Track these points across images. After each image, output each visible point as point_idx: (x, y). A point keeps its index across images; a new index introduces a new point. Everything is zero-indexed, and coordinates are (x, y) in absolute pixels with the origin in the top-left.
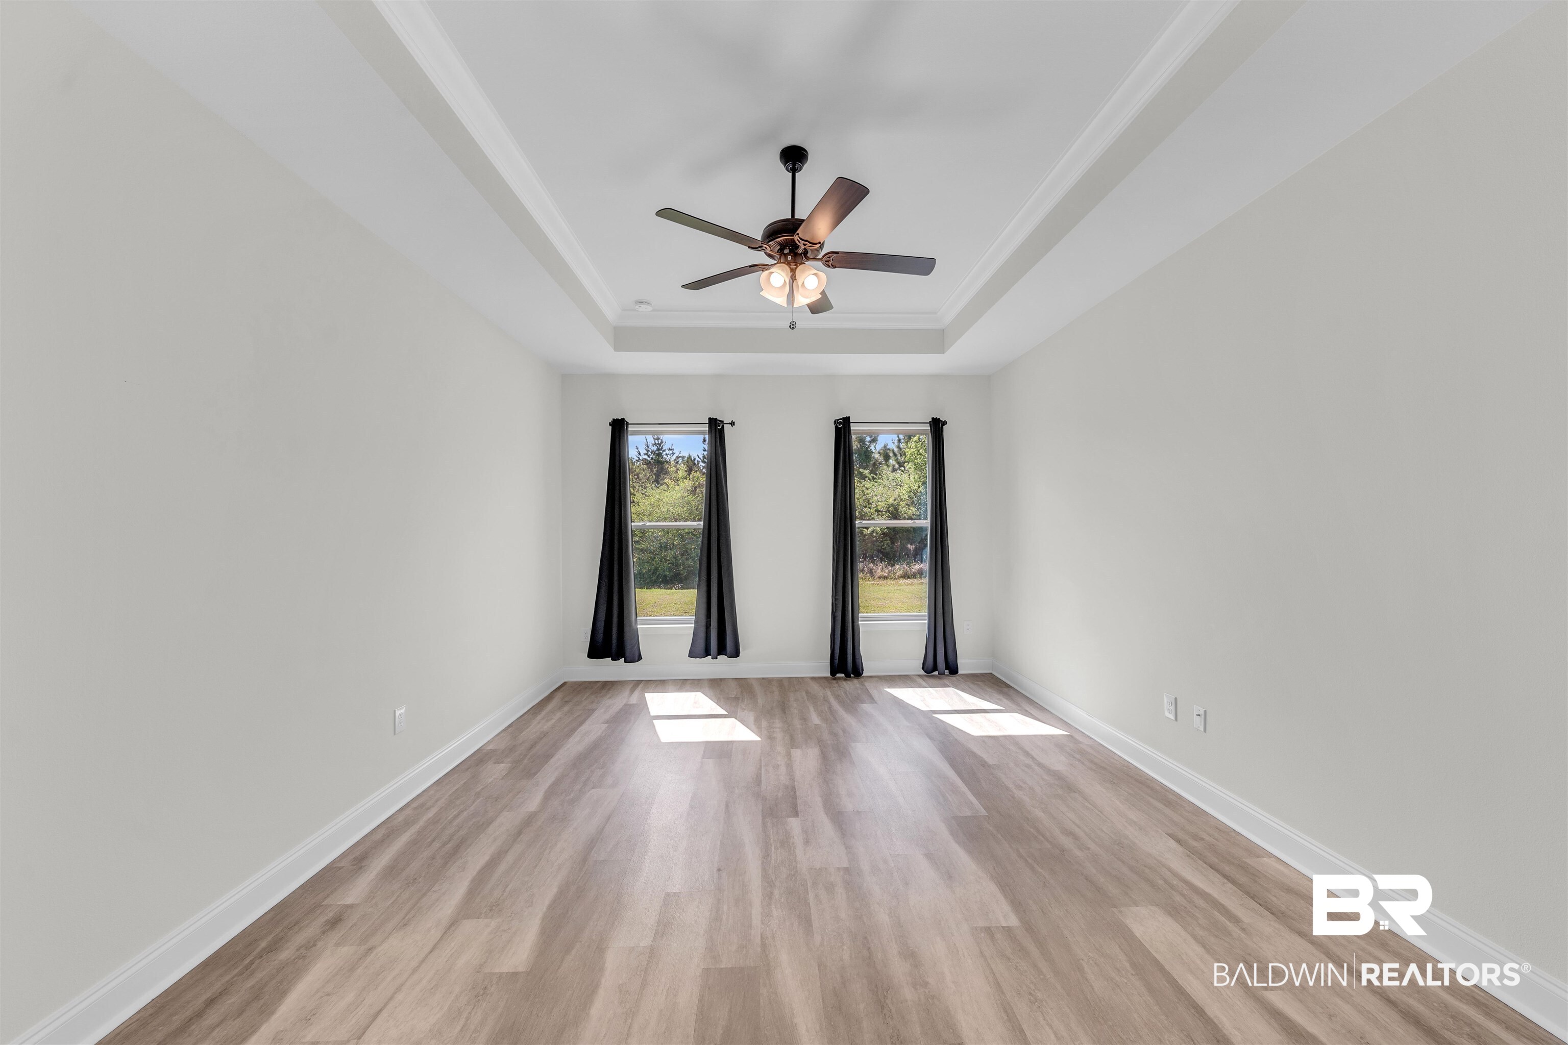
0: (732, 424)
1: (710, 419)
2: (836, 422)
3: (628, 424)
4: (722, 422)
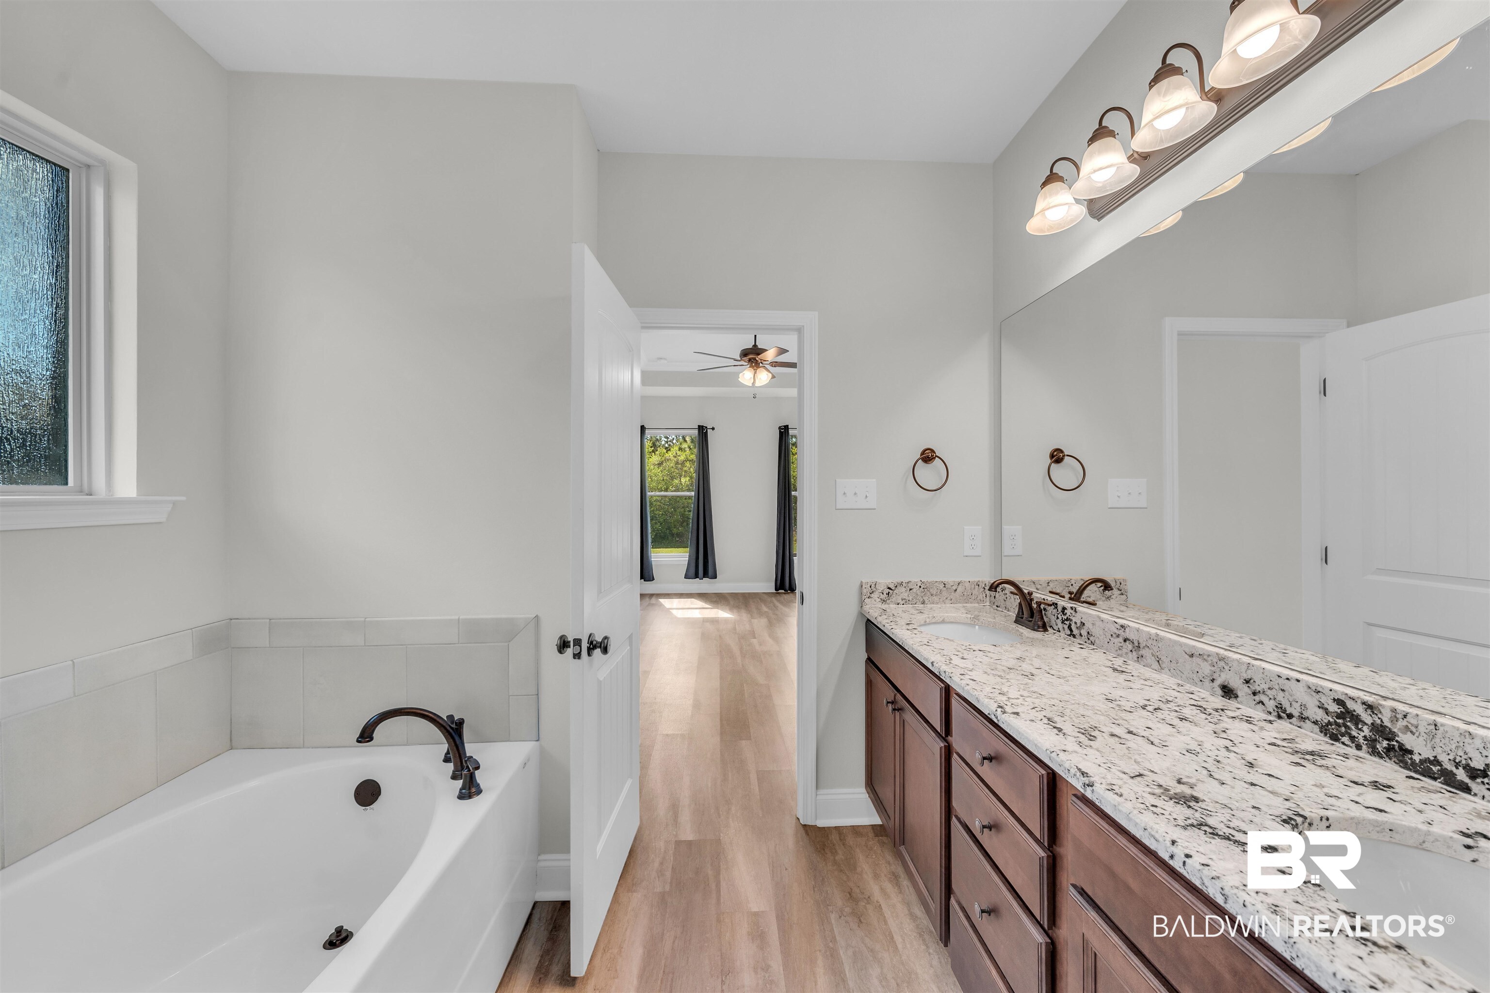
0: (713, 429)
1: (699, 426)
2: (780, 428)
3: (645, 428)
4: (706, 427)
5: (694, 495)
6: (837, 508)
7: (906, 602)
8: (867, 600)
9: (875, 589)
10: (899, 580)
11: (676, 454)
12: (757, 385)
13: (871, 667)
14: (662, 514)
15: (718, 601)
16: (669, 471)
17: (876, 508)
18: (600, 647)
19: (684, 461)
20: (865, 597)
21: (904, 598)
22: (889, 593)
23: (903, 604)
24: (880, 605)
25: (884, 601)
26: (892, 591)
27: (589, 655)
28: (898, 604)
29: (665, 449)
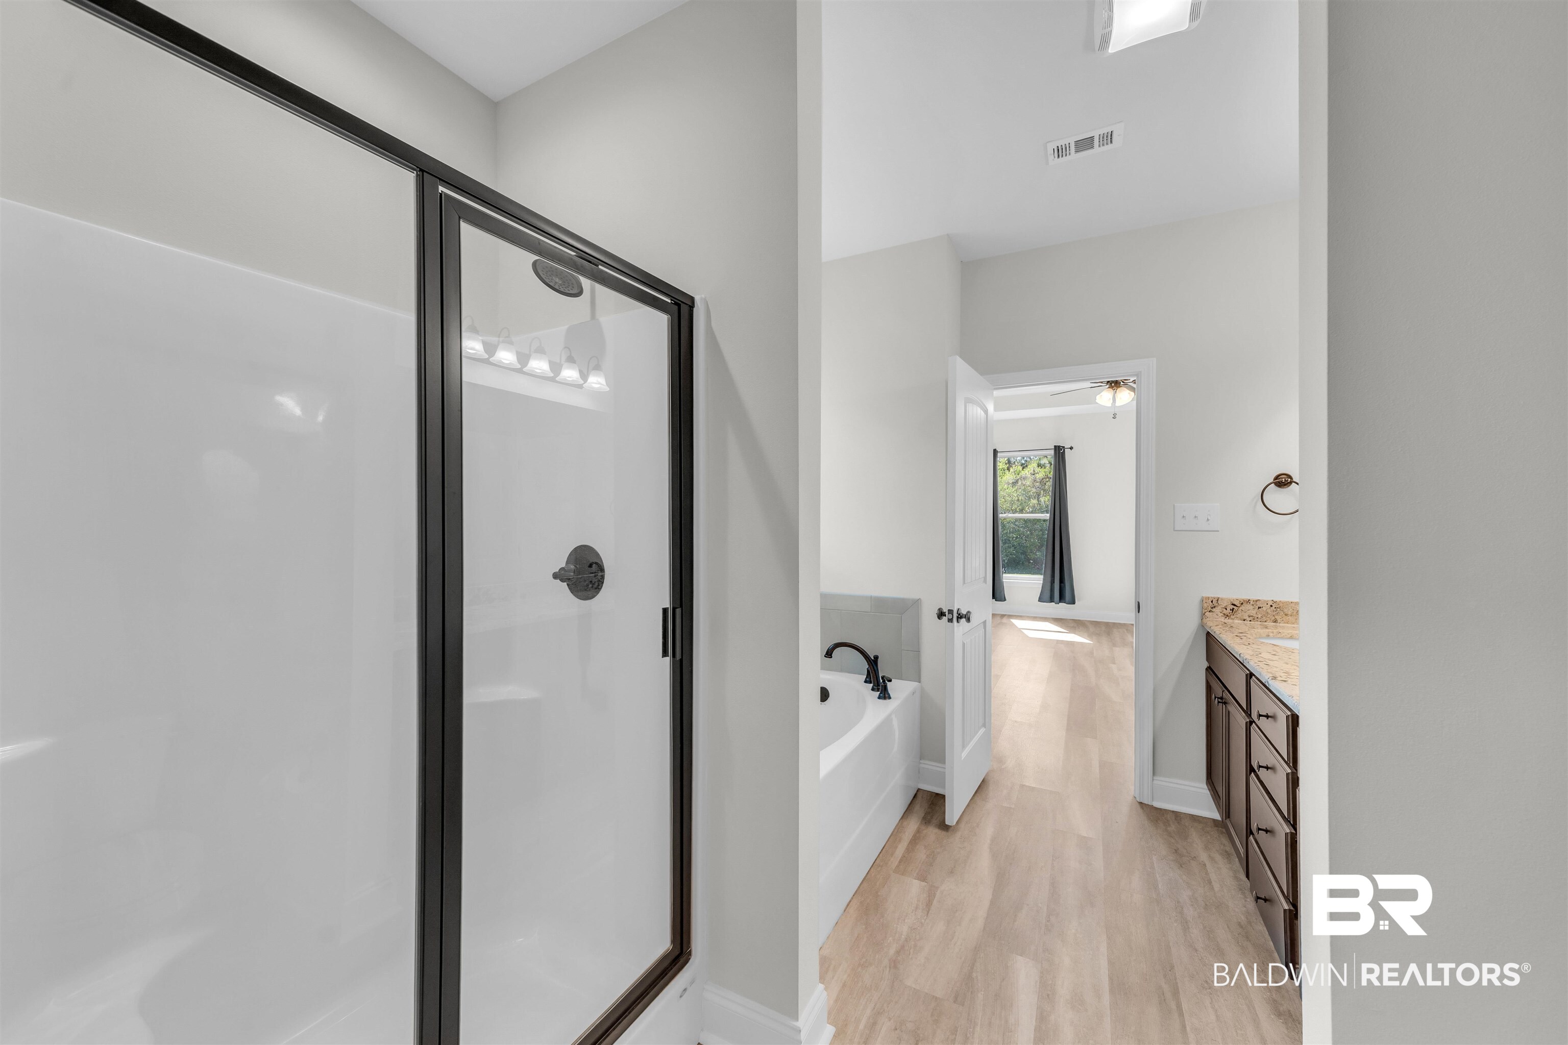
0: (1071, 449)
1: (1055, 446)
3: (997, 452)
4: (1063, 448)
5: (1048, 518)
6: (1176, 529)
7: (1253, 618)
8: (1207, 614)
9: (1217, 604)
10: (1246, 597)
11: (1034, 471)
12: (1117, 404)
13: (1211, 675)
14: (1017, 538)
15: (1075, 627)
16: (1024, 490)
17: (1219, 530)
18: (965, 617)
19: (1042, 479)
20: (1206, 610)
21: (1252, 615)
22: (1233, 609)
23: (1250, 621)
24: (1223, 619)
25: (1227, 616)
26: (1237, 608)
27: (958, 622)
28: (1244, 620)
29: (1021, 466)
